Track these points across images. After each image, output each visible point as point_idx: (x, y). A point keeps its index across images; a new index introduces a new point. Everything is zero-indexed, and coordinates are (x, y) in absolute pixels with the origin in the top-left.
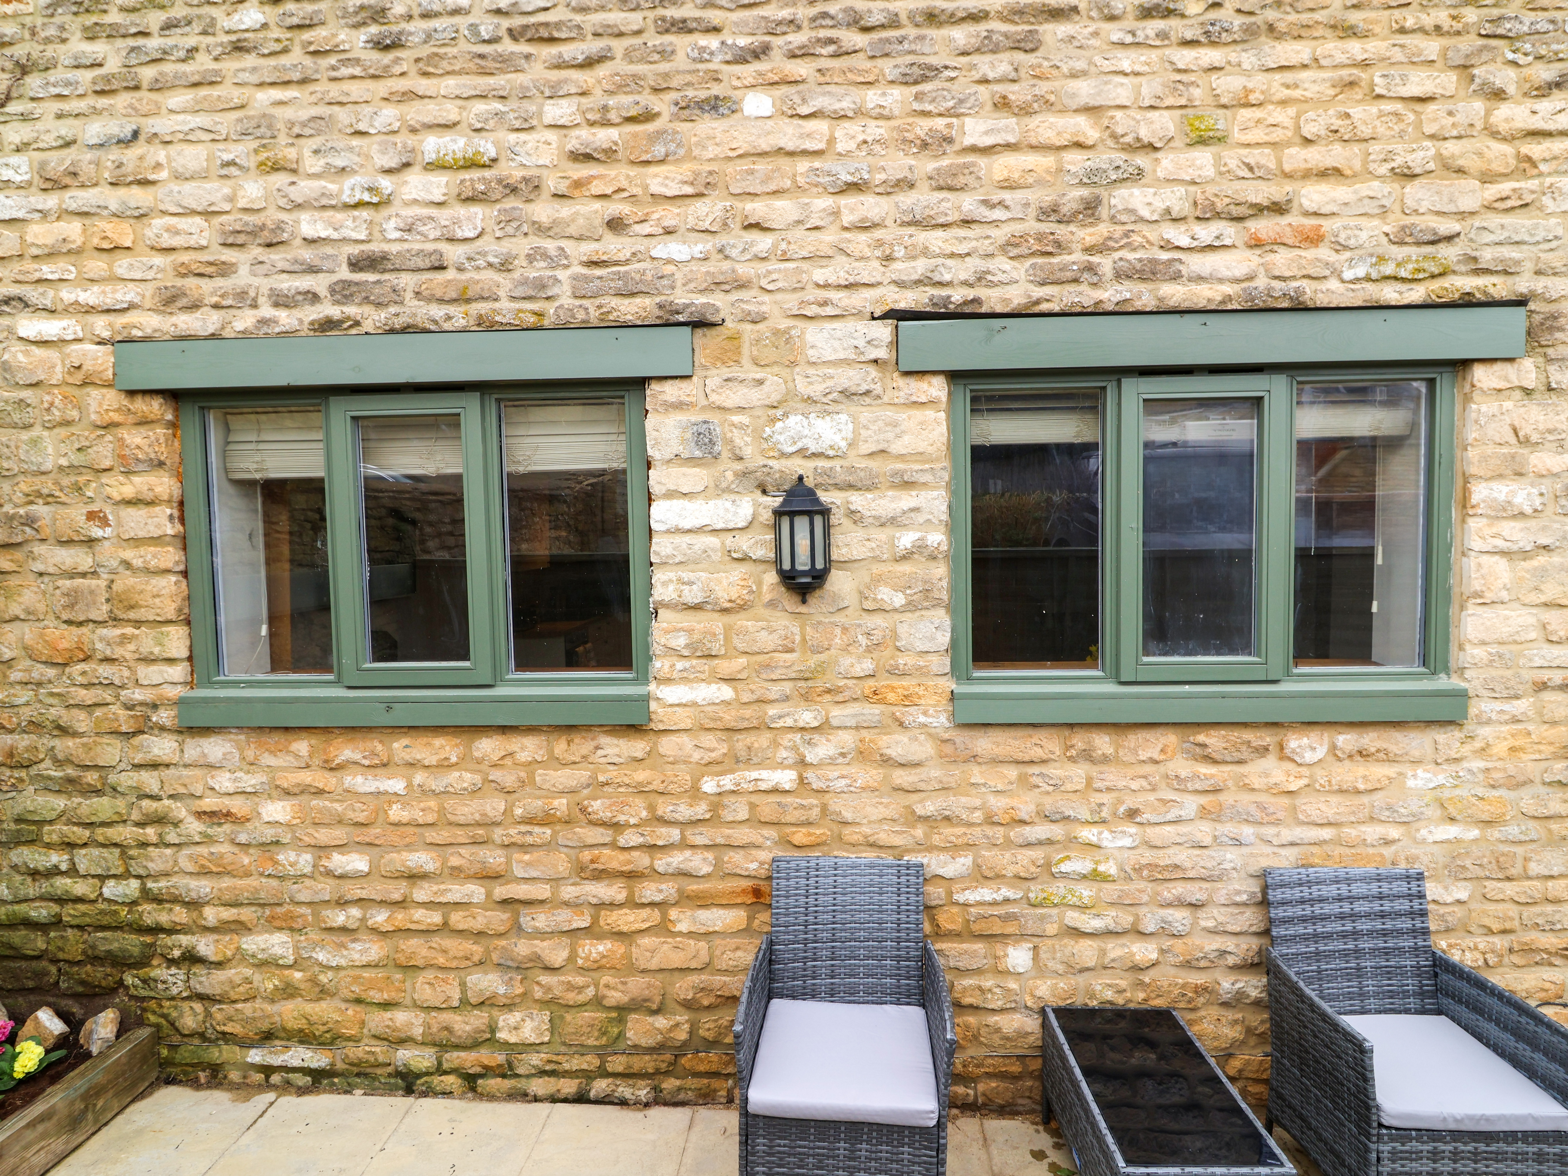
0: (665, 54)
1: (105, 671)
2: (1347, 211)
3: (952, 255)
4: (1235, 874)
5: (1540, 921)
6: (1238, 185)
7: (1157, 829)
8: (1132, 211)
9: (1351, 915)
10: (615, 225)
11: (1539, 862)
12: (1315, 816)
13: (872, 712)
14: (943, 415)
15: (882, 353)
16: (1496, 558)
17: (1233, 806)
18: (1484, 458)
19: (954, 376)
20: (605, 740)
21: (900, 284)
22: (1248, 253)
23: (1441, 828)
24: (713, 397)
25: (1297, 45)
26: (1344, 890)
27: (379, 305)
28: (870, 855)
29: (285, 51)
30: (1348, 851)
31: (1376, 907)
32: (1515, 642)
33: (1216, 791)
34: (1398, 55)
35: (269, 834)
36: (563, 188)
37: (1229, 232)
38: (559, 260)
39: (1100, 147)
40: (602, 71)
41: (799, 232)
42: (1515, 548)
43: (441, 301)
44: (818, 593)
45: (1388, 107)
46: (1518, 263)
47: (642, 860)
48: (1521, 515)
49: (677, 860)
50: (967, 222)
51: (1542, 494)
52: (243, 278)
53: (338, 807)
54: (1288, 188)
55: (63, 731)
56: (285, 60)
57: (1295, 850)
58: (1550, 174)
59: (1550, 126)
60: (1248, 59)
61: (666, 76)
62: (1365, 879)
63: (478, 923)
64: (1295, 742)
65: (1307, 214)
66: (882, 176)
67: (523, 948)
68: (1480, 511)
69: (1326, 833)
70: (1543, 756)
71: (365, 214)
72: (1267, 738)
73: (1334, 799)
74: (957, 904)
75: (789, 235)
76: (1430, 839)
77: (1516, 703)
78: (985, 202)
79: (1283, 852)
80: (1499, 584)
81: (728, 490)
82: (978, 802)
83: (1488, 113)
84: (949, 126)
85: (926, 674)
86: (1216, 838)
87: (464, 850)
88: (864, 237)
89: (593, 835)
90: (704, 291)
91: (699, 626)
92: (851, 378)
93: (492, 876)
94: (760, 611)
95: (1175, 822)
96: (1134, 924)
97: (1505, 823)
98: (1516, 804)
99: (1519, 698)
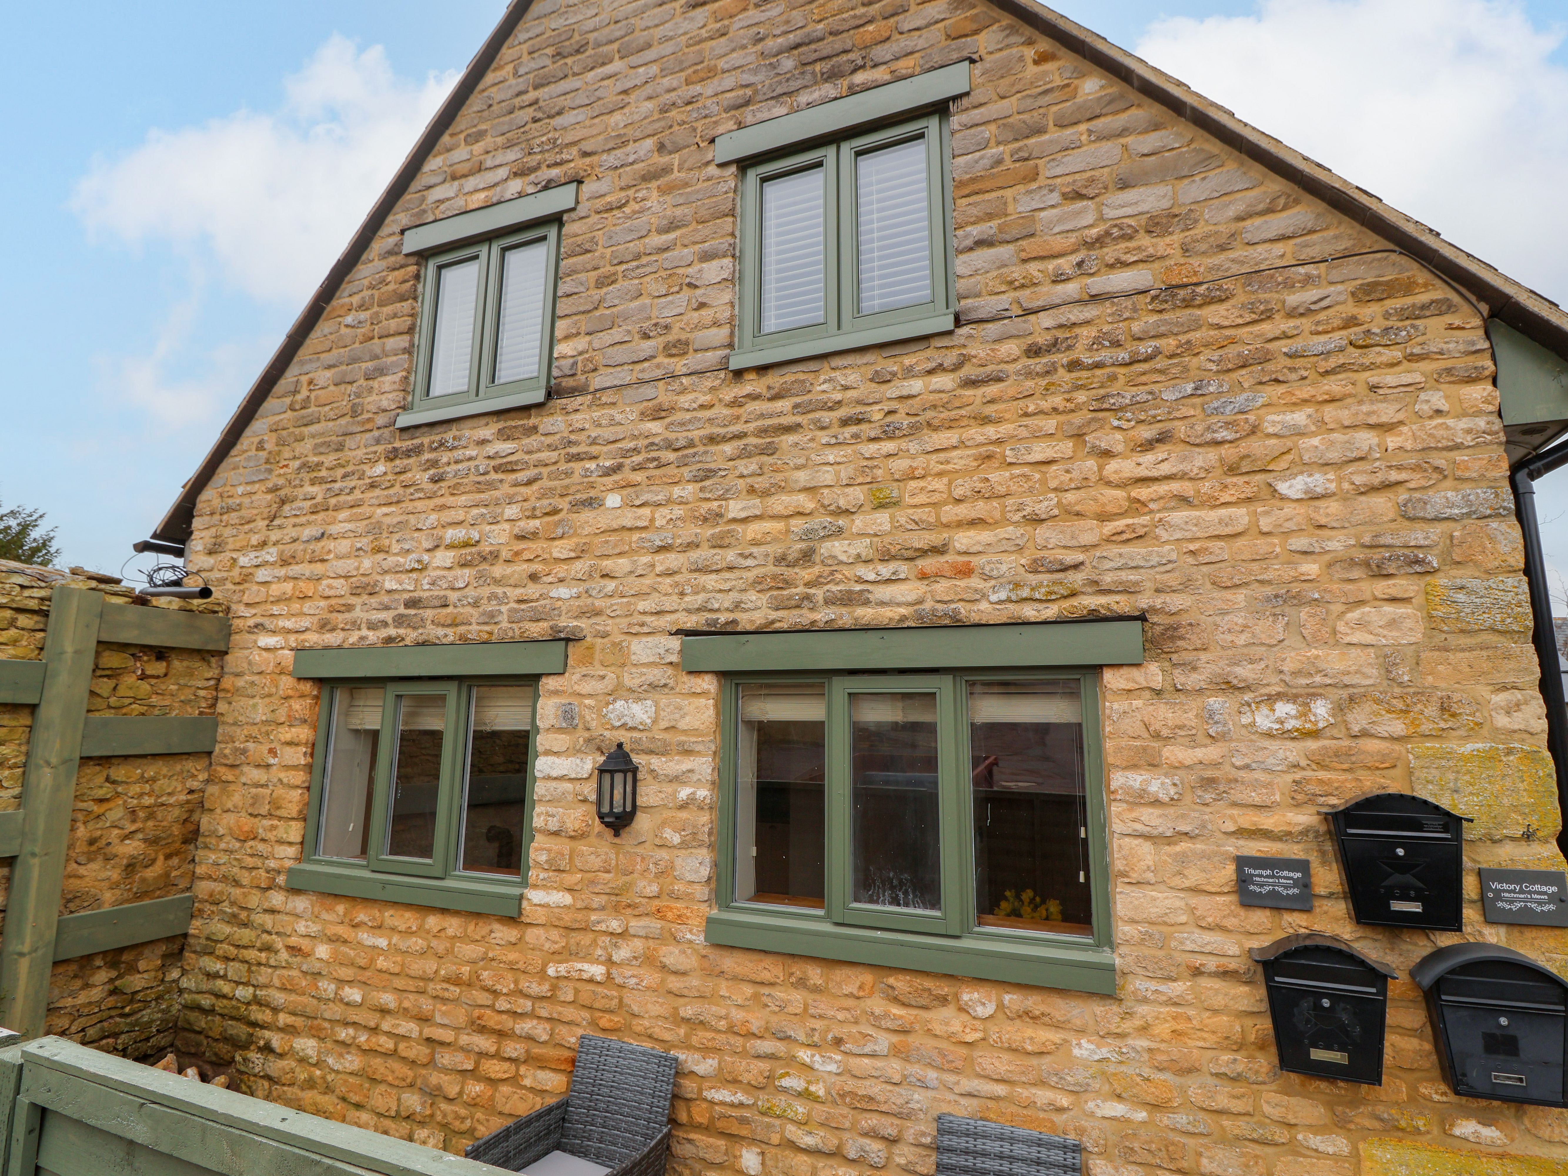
0: (568, 474)
1: (261, 847)
2: (992, 550)
3: (720, 591)
4: (922, 1116)
6: (907, 535)
7: (858, 1060)
8: (835, 557)
10: (534, 577)
11: (1211, 1159)
12: (990, 1070)
13: (655, 925)
14: (711, 702)
15: (674, 658)
16: (1140, 840)
17: (919, 1049)
18: (1118, 750)
19: (723, 675)
20: (496, 926)
21: (689, 611)
22: (918, 584)
23: (1108, 1104)
24: (576, 687)
25: (948, 434)
26: (1006, 1148)
27: (415, 628)
28: (647, 1045)
29: (392, 486)
30: (1019, 1111)
32: (1166, 924)
33: (907, 1032)
34: (1024, 433)
35: (317, 966)
36: (509, 557)
37: (904, 569)
38: (502, 600)
39: (816, 514)
40: (535, 487)
41: (631, 579)
42: (1156, 833)
43: (443, 626)
44: (627, 829)
45: (1017, 471)
46: (1137, 583)
47: (507, 1022)
48: (1158, 803)
49: (525, 1026)
51: (1176, 785)
52: (358, 613)
53: (352, 953)
54: (946, 535)
55: (237, 883)
56: (391, 491)
57: (975, 1102)
58: (1159, 511)
59: (1156, 473)
60: (913, 447)
61: (567, 487)
62: (1029, 1142)
63: (411, 1054)
64: (969, 995)
65: (960, 553)
66: (679, 541)
67: (435, 1078)
68: (1118, 797)
69: (1001, 1090)
70: (1208, 1045)
71: (414, 575)
72: (944, 988)
73: (1005, 1056)
74: (705, 1100)
75: (624, 580)
76: (1099, 1113)
77: (1172, 985)
78: (741, 555)
79: (964, 1101)
80: (1143, 865)
81: (579, 751)
82: (723, 1012)
83: (1101, 468)
84: (720, 506)
85: (692, 900)
86: (905, 1077)
87: (411, 997)
88: (668, 580)
89: (483, 998)
90: (576, 617)
91: (555, 848)
92: (656, 675)
93: (424, 1019)
94: (593, 839)
95: (873, 1055)
96: (838, 1147)
97: (1174, 1110)
98: (1183, 1091)
99: (1175, 980)
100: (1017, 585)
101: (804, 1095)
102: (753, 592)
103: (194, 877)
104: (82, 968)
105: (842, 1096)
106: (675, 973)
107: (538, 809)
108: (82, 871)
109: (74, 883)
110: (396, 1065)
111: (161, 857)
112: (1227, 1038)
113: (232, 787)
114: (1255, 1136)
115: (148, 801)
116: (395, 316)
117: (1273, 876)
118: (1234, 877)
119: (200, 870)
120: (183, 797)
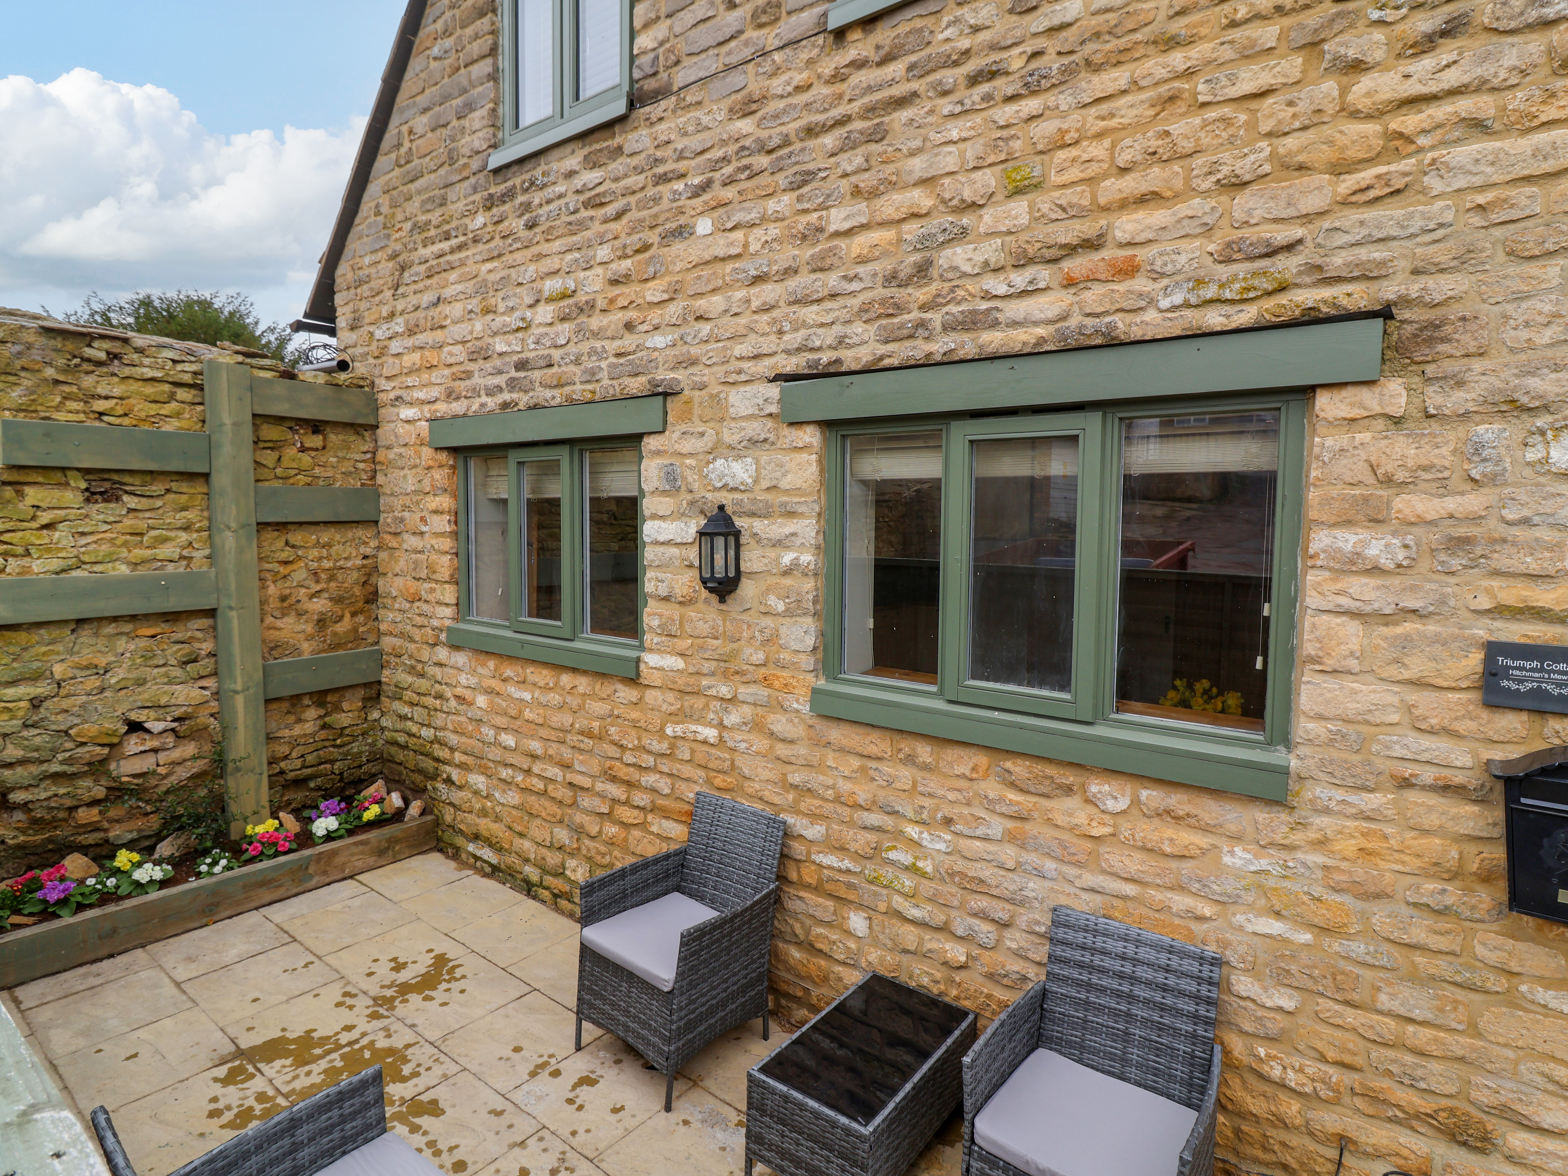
0: (656, 200)
1: (425, 607)
2: (1166, 235)
3: (822, 325)
4: (1037, 905)
5: (1395, 1069)
6: (1051, 228)
7: (969, 842)
8: (955, 268)
9: (1131, 978)
10: (629, 326)
11: (1393, 996)
12: (1118, 867)
13: (763, 692)
14: (814, 457)
15: (773, 409)
16: (1344, 618)
17: (1036, 838)
18: (1327, 501)
19: (827, 425)
20: (619, 686)
21: (788, 352)
22: (1064, 292)
23: (1263, 920)
24: (676, 446)
25: (1115, 73)
26: (1131, 950)
27: (526, 392)
28: (758, 806)
29: (492, 238)
30: (1151, 914)
31: (1160, 978)
32: (1367, 723)
33: (1024, 819)
34: (1227, 53)
35: (479, 714)
36: (605, 305)
37: (1043, 274)
38: (600, 355)
39: (935, 213)
40: (625, 220)
41: (727, 319)
42: (1368, 609)
43: (551, 387)
44: (733, 596)
45: (1212, 114)
46: (1383, 263)
47: (634, 775)
48: (1378, 570)
49: (649, 779)
50: (833, 296)
51: (1406, 546)
52: (477, 380)
53: (504, 704)
54: (1103, 222)
55: (412, 640)
56: (492, 244)
57: (1098, 898)
58: (1433, 147)
59: (1433, 88)
60: (1064, 100)
61: (656, 216)
62: (1158, 947)
63: (559, 795)
64: (1097, 787)
65: (1121, 245)
66: (775, 268)
67: (579, 818)
68: (1319, 563)
69: (1130, 889)
70: (1407, 869)
71: (520, 335)
72: (1070, 778)
73: (1138, 856)
74: (814, 862)
75: (719, 322)
76: (1250, 928)
77: (1366, 796)
78: (845, 277)
79: (1085, 896)
80: (1344, 649)
81: (683, 514)
82: (830, 782)
83: (1344, 91)
84: (820, 218)
85: (798, 669)
86: (1020, 864)
87: (554, 745)
88: (765, 317)
89: (613, 751)
90: (673, 369)
91: (666, 613)
92: (755, 429)
93: (566, 766)
94: (700, 605)
95: (985, 839)
96: (945, 923)
97: (1349, 937)
98: (1365, 917)
99: (1372, 791)
100: (1200, 282)
101: (912, 869)
102: (860, 323)
103: (380, 634)
104: (294, 706)
105: (949, 874)
106: (783, 740)
107: (649, 574)
108: (279, 623)
109: (274, 634)
110: (548, 804)
111: (347, 615)
112: (1436, 864)
113: (397, 553)
114: (1458, 979)
115: (327, 564)
116: (477, 37)
117: (1542, 670)
118: (1480, 669)
119: (383, 627)
120: (359, 562)
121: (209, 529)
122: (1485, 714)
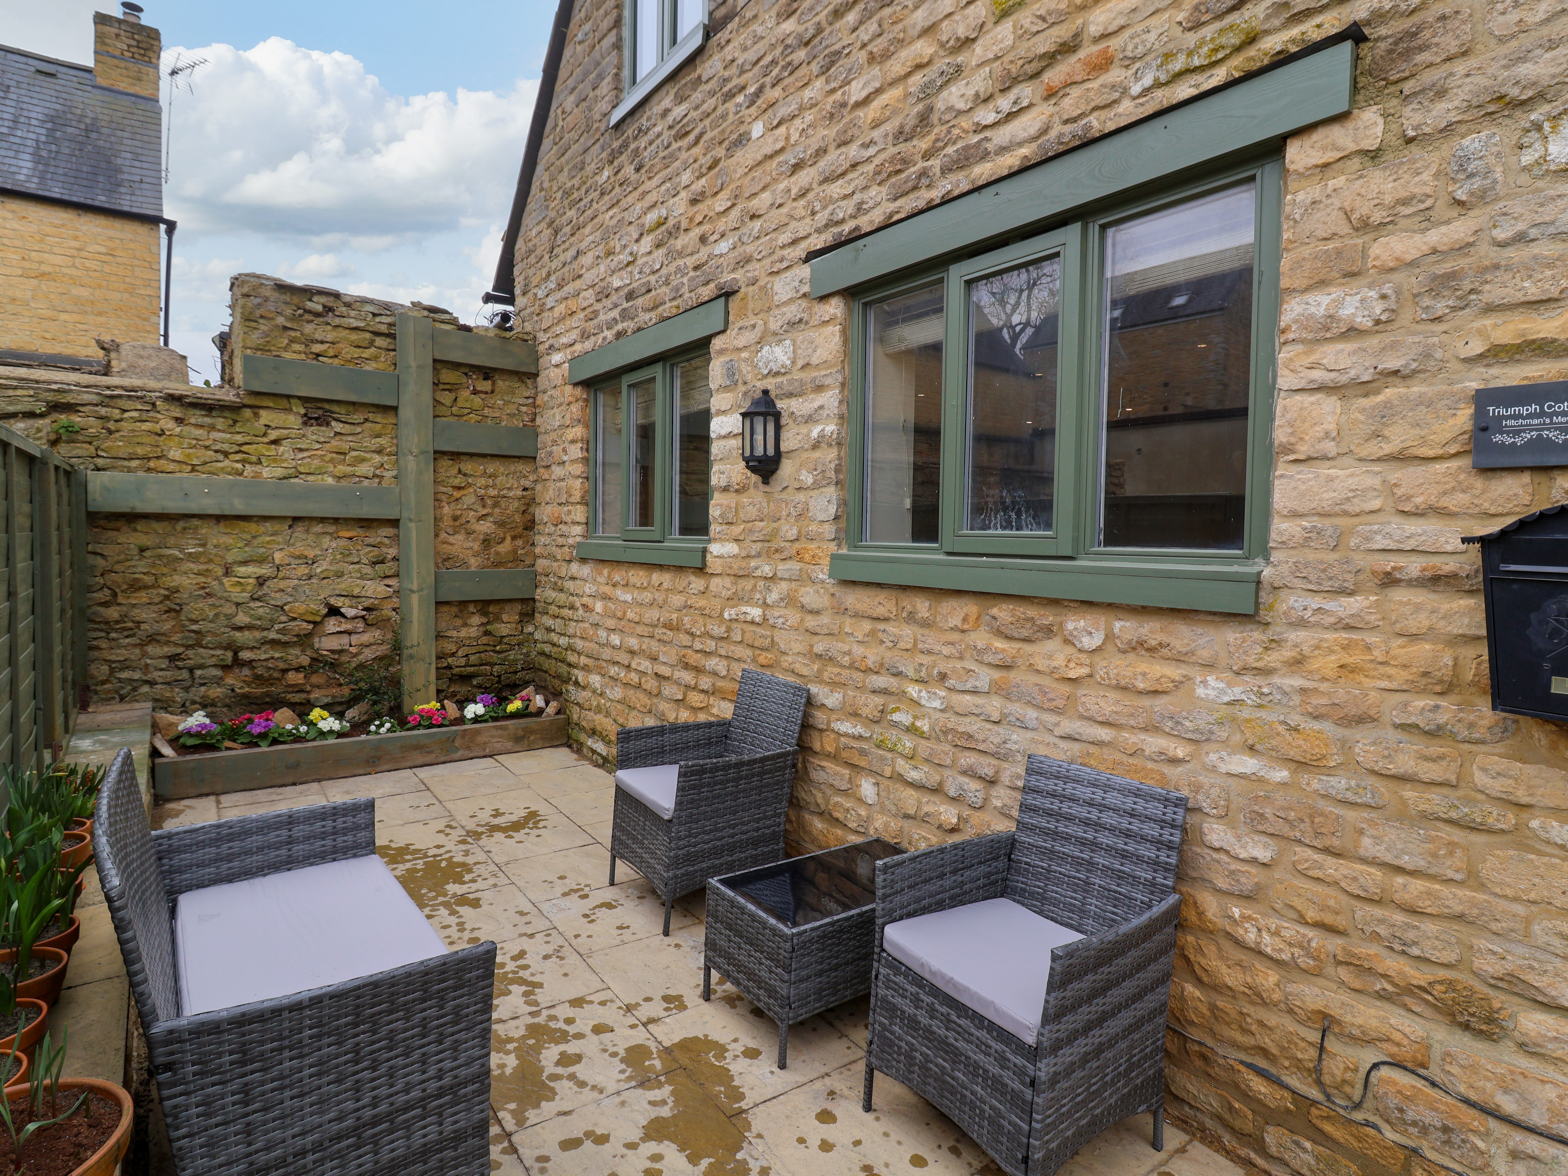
0: (724, 117)
1: (565, 529)
2: (1139, 16)
3: (845, 197)
4: (1020, 758)
5: (1382, 931)
6: (1032, 41)
7: (960, 697)
8: (951, 108)
9: (1096, 824)
10: (703, 240)
11: (1377, 840)
12: (1094, 710)
13: (796, 567)
14: (838, 328)
15: (806, 289)
16: (1317, 397)
17: (1019, 686)
18: (1302, 263)
19: (848, 293)
20: (692, 578)
22: (1045, 105)
23: (1236, 758)
24: (735, 342)
26: (1099, 796)
27: (632, 319)
28: (791, 679)
29: (613, 188)
30: (1125, 759)
31: (1124, 823)
32: (1345, 513)
33: (1008, 667)
35: (597, 618)
36: (687, 224)
37: (1026, 92)
38: (684, 271)
39: (936, 59)
40: (702, 142)
41: (773, 212)
42: (1343, 379)
43: (649, 310)
44: (775, 476)
47: (701, 660)
48: (1352, 332)
49: (712, 663)
50: (854, 166)
51: (1384, 297)
52: (601, 317)
53: (614, 607)
54: (1079, 21)
55: (556, 559)
56: (613, 193)
57: (1076, 747)
61: (723, 131)
62: (1123, 791)
63: (648, 686)
64: (1073, 623)
65: (1095, 40)
66: (810, 152)
67: (662, 706)
68: (1291, 336)
69: (1105, 734)
70: (1394, 685)
71: (629, 268)
72: (1046, 616)
73: (1112, 695)
74: (833, 730)
75: (767, 216)
76: (1223, 768)
77: (1345, 600)
78: (863, 145)
79: (1063, 744)
80: (1319, 430)
81: (740, 406)
82: (846, 648)
84: (843, 94)
85: (822, 539)
86: (1004, 716)
87: (646, 640)
88: (802, 202)
89: (685, 639)
90: (734, 270)
91: (726, 503)
92: (793, 312)
93: (654, 659)
94: (752, 491)
95: (974, 692)
96: (940, 784)
97: (1330, 771)
98: (1345, 746)
99: (1351, 594)
100: (1168, 56)
101: (911, 730)
102: (876, 187)
103: (536, 557)
104: (461, 611)
105: (945, 733)
106: (811, 612)
107: (715, 468)
108: (451, 539)
109: (446, 548)
110: (641, 695)
111: (509, 538)
112: (1425, 674)
113: (548, 483)
114: (1454, 815)
115: (492, 492)
116: (606, 14)
117: (1542, 414)
118: (1469, 426)
119: (537, 550)
120: (519, 493)
121: (396, 454)
122: (1479, 483)
